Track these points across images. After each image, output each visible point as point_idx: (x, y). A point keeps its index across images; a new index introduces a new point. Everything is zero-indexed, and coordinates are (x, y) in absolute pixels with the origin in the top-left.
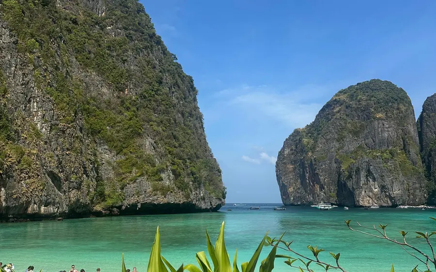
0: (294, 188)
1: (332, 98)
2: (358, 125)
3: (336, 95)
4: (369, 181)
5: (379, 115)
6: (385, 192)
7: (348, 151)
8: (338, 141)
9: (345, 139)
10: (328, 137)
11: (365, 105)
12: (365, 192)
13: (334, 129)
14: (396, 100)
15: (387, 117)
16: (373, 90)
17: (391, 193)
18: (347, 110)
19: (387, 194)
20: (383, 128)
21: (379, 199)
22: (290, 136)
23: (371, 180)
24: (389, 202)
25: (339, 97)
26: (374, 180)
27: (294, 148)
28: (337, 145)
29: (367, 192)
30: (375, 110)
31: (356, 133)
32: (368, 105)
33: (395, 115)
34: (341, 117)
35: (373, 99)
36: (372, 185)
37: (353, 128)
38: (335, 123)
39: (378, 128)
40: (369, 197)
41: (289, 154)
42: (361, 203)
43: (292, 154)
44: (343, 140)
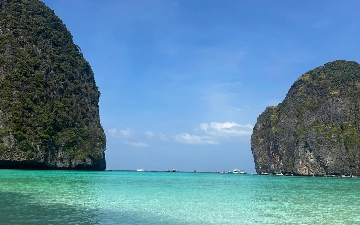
0: (262, 159)
1: (299, 79)
2: (317, 102)
3: (303, 76)
4: (306, 152)
5: (334, 92)
6: (320, 162)
7: (306, 126)
8: (297, 116)
9: (303, 115)
10: (289, 113)
11: (323, 84)
12: (303, 162)
13: (295, 105)
14: (353, 78)
15: (342, 94)
16: (333, 70)
17: (325, 162)
18: (308, 88)
19: (322, 163)
20: (337, 104)
21: (315, 168)
22: (263, 113)
23: (308, 151)
24: (324, 171)
25: (304, 77)
26: (311, 151)
27: (265, 124)
28: (297, 121)
29: (304, 162)
30: (332, 88)
31: (313, 109)
32: (326, 83)
33: (349, 92)
34: (302, 95)
35: (331, 77)
36: (309, 155)
37: (311, 105)
38: (296, 101)
39: (333, 104)
40: (307, 166)
41: (261, 129)
42: (299, 172)
43: (264, 129)
44: (302, 116)
